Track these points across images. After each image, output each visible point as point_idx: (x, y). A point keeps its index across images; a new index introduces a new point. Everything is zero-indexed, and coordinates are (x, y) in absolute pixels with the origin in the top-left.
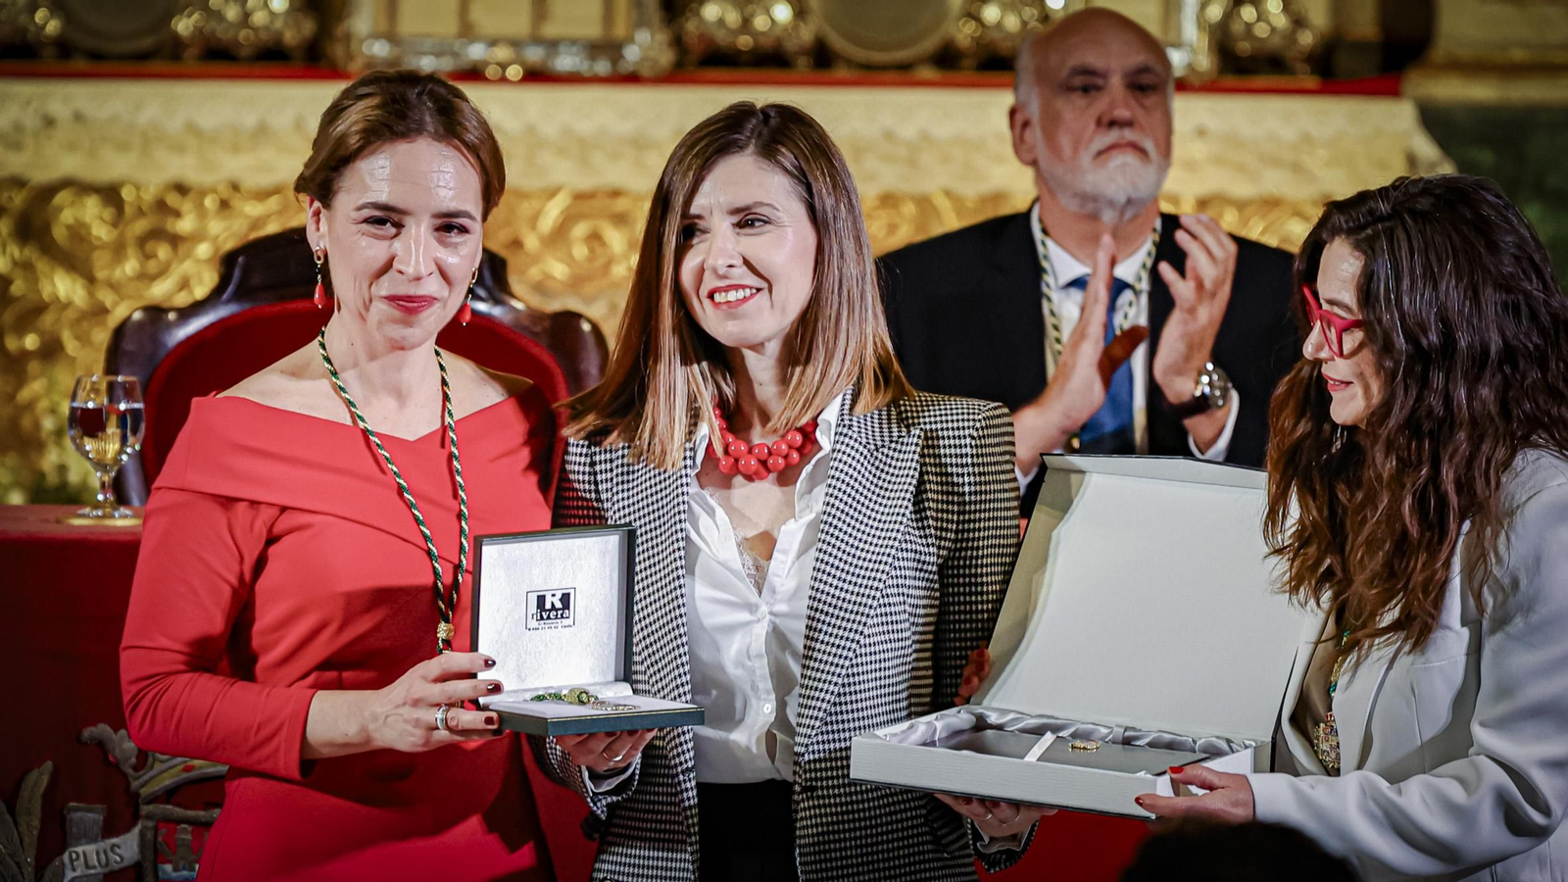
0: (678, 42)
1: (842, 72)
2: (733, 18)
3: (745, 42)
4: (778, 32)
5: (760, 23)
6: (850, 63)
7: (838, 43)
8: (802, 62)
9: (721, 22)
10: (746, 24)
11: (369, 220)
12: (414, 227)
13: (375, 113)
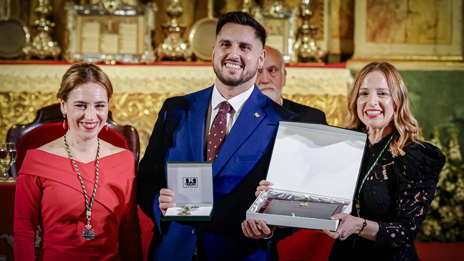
0: (156, 54)
1: (199, 62)
2: (170, 48)
3: (173, 54)
4: (182, 52)
5: (178, 49)
6: (201, 60)
7: (198, 54)
8: (189, 60)
9: (167, 49)
10: (174, 49)
11: (77, 106)
12: (90, 107)
13: (77, 76)
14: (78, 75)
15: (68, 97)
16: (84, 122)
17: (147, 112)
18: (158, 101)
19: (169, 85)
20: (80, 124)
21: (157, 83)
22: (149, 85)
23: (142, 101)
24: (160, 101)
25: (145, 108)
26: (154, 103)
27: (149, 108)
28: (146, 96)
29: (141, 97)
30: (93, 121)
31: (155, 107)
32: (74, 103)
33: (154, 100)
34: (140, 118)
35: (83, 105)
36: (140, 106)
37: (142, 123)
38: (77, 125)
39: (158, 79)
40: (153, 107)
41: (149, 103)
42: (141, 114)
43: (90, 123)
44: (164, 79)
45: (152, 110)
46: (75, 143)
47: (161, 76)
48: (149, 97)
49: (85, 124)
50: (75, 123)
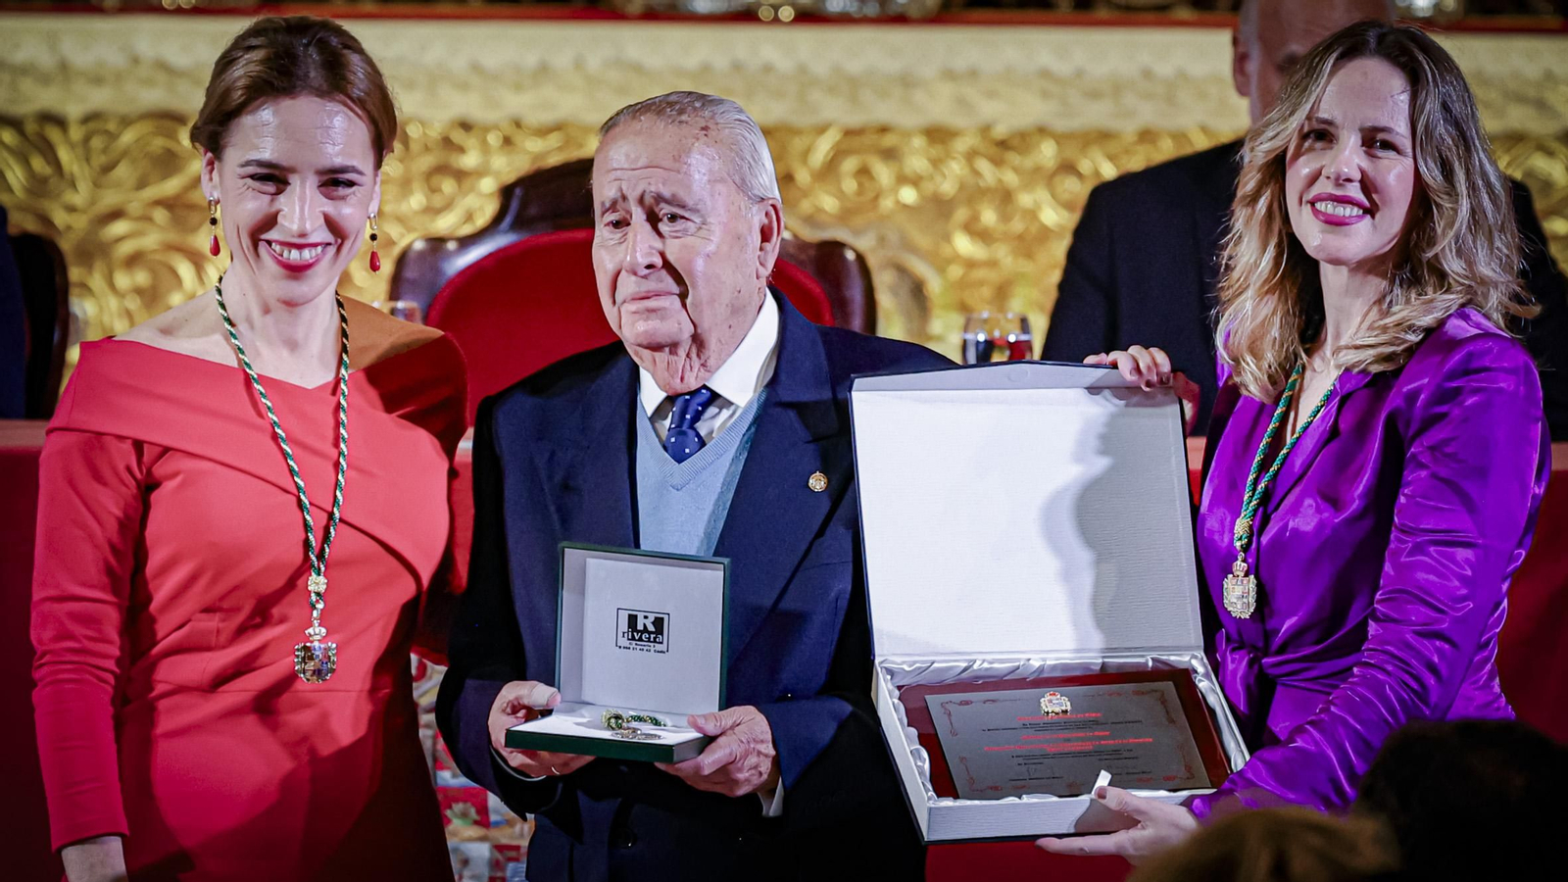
11: (253, 177)
12: (298, 183)
13: (258, 68)
14: (262, 62)
15: (222, 143)
16: (277, 242)
17: (908, 195)
18: (948, 155)
19: (991, 94)
20: (263, 248)
21: (946, 90)
22: (919, 96)
23: (890, 155)
24: (956, 155)
25: (902, 179)
26: (936, 163)
27: (915, 181)
28: (907, 134)
29: (889, 140)
30: (312, 239)
31: (938, 178)
32: (243, 166)
33: (936, 151)
34: (884, 219)
35: (274, 177)
36: (883, 173)
37: (893, 237)
38: (251, 248)
39: (949, 75)
40: (931, 178)
41: (917, 162)
42: (887, 204)
43: (300, 247)
44: (973, 74)
45: (928, 187)
46: (256, 313)
47: (960, 63)
48: (918, 142)
49: (278, 248)
50: (246, 242)
